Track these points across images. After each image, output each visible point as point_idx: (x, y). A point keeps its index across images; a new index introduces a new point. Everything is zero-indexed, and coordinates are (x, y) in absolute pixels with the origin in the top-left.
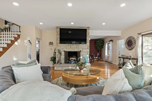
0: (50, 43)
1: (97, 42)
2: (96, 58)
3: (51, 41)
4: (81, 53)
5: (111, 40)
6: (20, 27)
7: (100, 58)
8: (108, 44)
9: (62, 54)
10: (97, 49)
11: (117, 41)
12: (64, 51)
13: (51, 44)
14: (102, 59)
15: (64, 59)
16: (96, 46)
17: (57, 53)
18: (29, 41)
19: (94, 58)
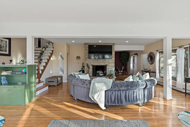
0: (77, 57)
1: (122, 54)
2: (121, 71)
3: (78, 56)
4: (107, 67)
5: (136, 53)
6: (53, 43)
7: (125, 72)
8: (133, 57)
9: (90, 68)
10: (122, 62)
11: (141, 55)
12: (92, 65)
13: (78, 59)
14: (128, 73)
15: (92, 72)
16: (121, 59)
17: (86, 67)
18: (61, 56)
19: (119, 71)
